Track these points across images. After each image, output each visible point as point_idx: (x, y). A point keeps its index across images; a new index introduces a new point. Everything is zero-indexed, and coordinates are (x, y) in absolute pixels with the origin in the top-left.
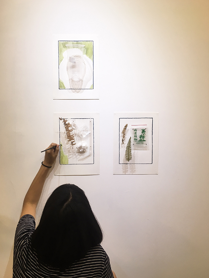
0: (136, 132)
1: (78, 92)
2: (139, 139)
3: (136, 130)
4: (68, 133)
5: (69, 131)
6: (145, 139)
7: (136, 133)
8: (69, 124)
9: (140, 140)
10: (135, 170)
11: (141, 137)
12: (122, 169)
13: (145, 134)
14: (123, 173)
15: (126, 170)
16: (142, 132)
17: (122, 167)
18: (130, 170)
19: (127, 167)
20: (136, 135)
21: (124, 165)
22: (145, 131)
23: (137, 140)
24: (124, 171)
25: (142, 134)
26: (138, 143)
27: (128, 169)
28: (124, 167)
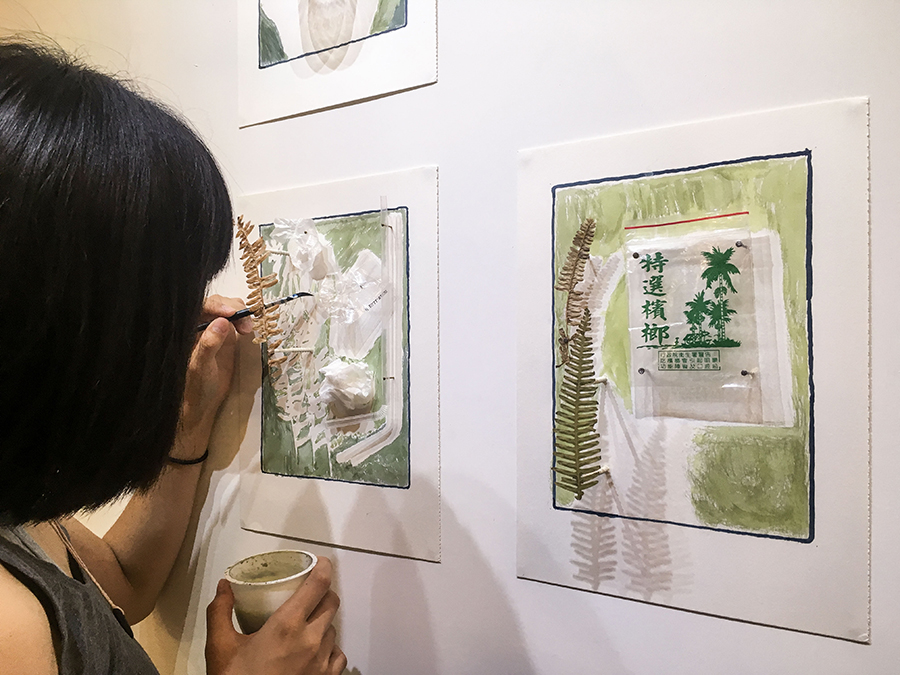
0: (656, 273)
2: (680, 327)
3: (658, 261)
7: (658, 286)
9: (693, 342)
12: (572, 545)
13: (729, 290)
14: (582, 579)
15: (601, 560)
16: (704, 276)
17: (573, 535)
18: (628, 567)
19: (611, 541)
20: (661, 299)
21: (588, 522)
22: (729, 262)
23: (664, 335)
24: (590, 563)
25: (709, 286)
26: (671, 361)
27: (614, 552)
28: (586, 537)
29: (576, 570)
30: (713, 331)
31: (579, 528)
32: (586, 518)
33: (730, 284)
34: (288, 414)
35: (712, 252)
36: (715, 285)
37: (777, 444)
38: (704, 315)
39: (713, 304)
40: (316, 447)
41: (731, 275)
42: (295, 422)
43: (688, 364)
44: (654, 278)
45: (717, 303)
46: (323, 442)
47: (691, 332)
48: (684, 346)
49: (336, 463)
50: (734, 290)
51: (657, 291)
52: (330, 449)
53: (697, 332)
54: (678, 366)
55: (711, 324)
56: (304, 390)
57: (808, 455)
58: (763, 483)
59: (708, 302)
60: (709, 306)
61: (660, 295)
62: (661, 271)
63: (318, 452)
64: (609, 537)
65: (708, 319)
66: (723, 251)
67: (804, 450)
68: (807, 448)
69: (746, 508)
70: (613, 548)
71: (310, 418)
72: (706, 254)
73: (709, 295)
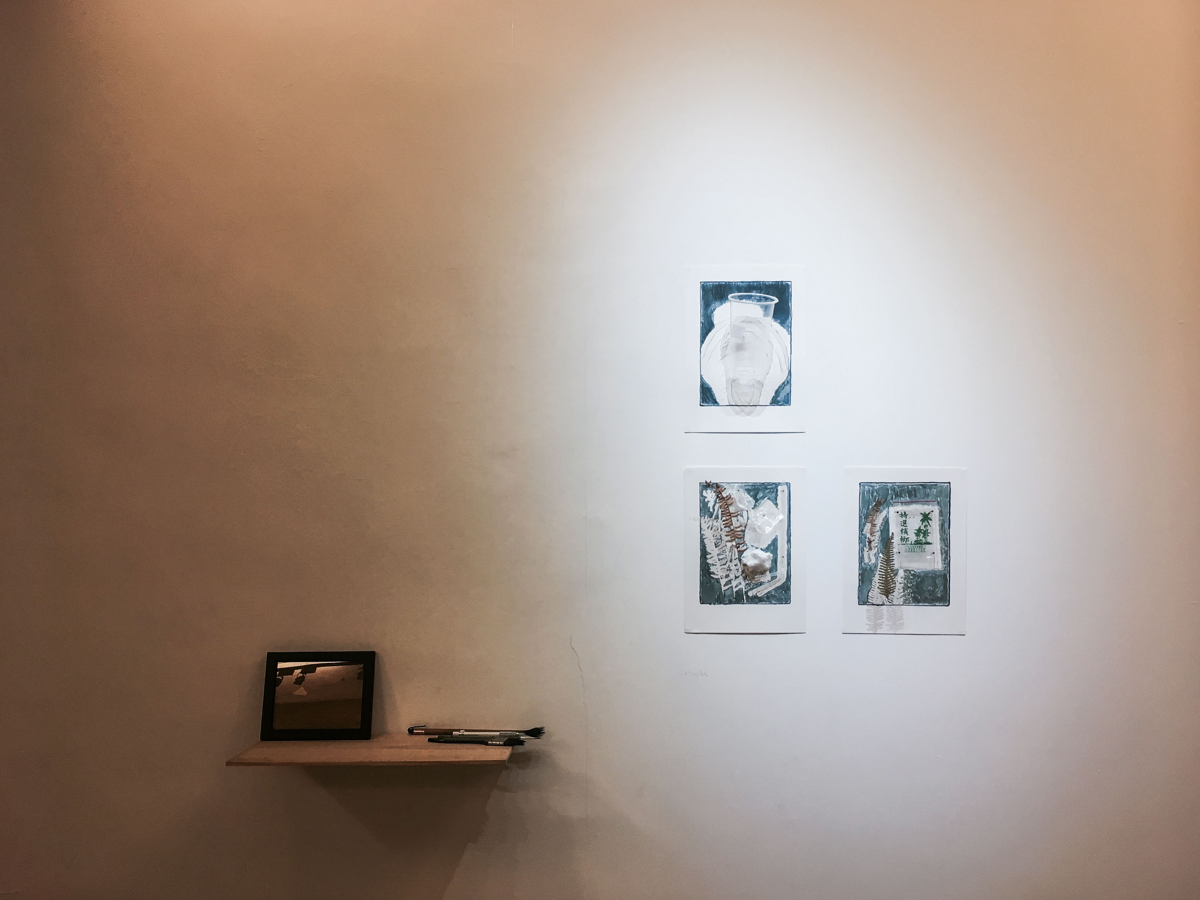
0: (904, 519)
1: (749, 414)
2: (913, 538)
3: (905, 515)
4: (727, 520)
5: (730, 514)
6: (929, 539)
7: (905, 522)
8: (729, 497)
9: (918, 543)
10: (901, 621)
11: (919, 531)
12: (866, 618)
13: (929, 526)
14: (870, 630)
15: (877, 622)
16: (921, 521)
17: (867, 615)
18: (888, 623)
19: (881, 615)
20: (906, 528)
21: (873, 609)
22: (929, 517)
23: (907, 540)
24: (873, 624)
25: (922, 524)
26: (909, 549)
27: (883, 618)
28: (872, 614)
29: (868, 627)
30: (923, 539)
31: (870, 611)
32: (871, 607)
33: (929, 524)
34: (718, 575)
35: (923, 513)
36: (924, 524)
37: (939, 576)
38: (921, 534)
39: (924, 530)
40: (735, 590)
41: (929, 521)
42: (722, 578)
43: (915, 550)
44: (904, 520)
45: (925, 530)
46: (740, 587)
47: (917, 540)
48: (914, 544)
49: (747, 596)
50: (930, 526)
51: (905, 525)
52: (744, 590)
53: (919, 539)
54: (912, 551)
55: (923, 537)
56: (728, 563)
57: (948, 579)
58: (934, 588)
59: (922, 530)
60: (922, 531)
61: (906, 527)
62: (906, 518)
63: (736, 592)
64: (881, 613)
65: (922, 535)
66: (927, 513)
67: (947, 577)
68: (948, 576)
69: (929, 597)
70: (882, 617)
71: (732, 576)
72: (921, 514)
73: (922, 528)
